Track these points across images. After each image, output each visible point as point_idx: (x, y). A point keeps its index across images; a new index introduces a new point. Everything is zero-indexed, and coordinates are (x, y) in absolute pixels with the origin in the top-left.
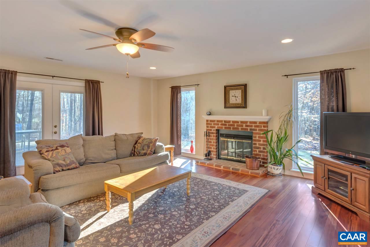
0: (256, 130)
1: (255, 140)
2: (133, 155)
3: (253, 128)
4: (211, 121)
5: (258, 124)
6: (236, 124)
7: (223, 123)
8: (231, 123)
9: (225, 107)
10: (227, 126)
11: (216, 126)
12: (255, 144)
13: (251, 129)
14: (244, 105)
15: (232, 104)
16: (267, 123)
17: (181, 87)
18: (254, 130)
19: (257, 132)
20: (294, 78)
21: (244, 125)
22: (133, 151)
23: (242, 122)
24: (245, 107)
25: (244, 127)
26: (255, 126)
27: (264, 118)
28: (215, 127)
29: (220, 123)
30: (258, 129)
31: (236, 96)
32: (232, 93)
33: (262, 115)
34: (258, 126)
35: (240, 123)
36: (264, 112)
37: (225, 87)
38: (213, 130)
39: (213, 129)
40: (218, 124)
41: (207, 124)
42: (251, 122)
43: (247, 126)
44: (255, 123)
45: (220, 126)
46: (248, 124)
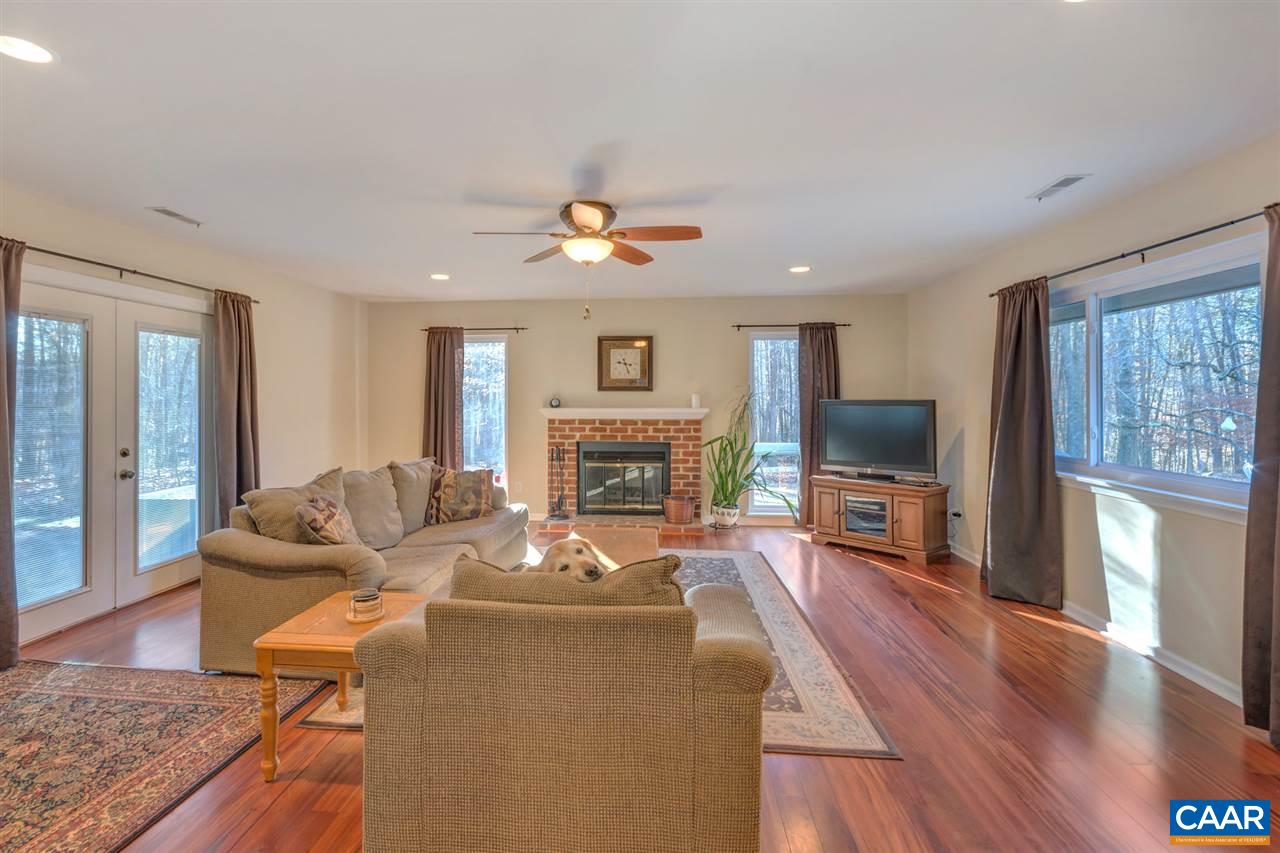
0: (678, 438)
1: (677, 461)
2: (433, 521)
3: (672, 434)
4: (562, 422)
5: (682, 426)
6: (630, 428)
7: (597, 425)
8: (618, 425)
9: (601, 388)
10: (608, 433)
11: (578, 435)
12: (677, 469)
13: (665, 438)
14: (646, 382)
15: (617, 380)
16: (698, 422)
17: (465, 332)
18: (673, 438)
19: (681, 442)
20: (753, 332)
21: (651, 428)
22: (434, 511)
23: (645, 422)
24: (649, 388)
25: (651, 433)
26: (676, 431)
27: (695, 412)
28: (573, 437)
29: (588, 427)
30: (682, 435)
31: (625, 364)
32: (616, 355)
33: (690, 406)
34: (682, 431)
35: (640, 425)
36: (695, 400)
37: (600, 340)
38: (569, 445)
39: (566, 442)
40: (584, 430)
41: (550, 429)
42: (666, 422)
43: (656, 430)
44: (676, 422)
45: (587, 432)
46: (660, 426)
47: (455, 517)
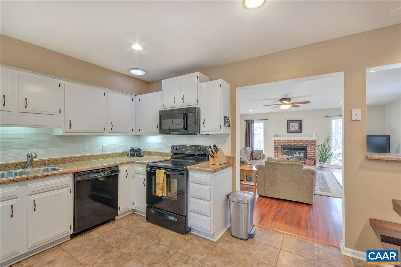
0: (309, 145)
1: (309, 150)
2: (252, 159)
3: (307, 144)
4: (277, 140)
5: (310, 142)
6: (295, 142)
7: (287, 141)
8: (292, 141)
9: (288, 133)
10: (290, 143)
11: (282, 144)
12: (309, 152)
13: (305, 145)
14: (300, 131)
15: (292, 131)
16: (315, 141)
17: (254, 120)
18: (308, 145)
19: (310, 146)
20: (331, 118)
21: (301, 142)
22: (252, 157)
23: (299, 141)
24: (301, 132)
25: (301, 143)
26: (308, 143)
27: (314, 138)
28: (280, 144)
29: (284, 142)
30: (310, 144)
31: (294, 127)
32: (292, 125)
33: (312, 137)
34: (310, 143)
35: (298, 141)
36: (314, 135)
37: (287, 121)
38: (280, 146)
39: (279, 145)
40: (283, 142)
41: (275, 142)
42: (305, 141)
43: (302, 143)
44: (309, 141)
45: (284, 143)
46: (304, 142)
47: (256, 159)
